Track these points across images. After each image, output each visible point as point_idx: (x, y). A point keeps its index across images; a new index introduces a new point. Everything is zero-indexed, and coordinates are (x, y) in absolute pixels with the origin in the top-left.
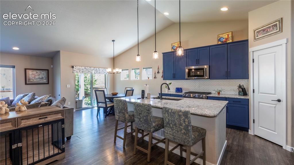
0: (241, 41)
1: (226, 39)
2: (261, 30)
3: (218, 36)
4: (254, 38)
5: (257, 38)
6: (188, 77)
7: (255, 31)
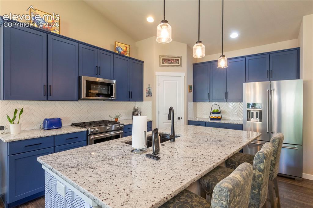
0: (137, 59)
1: (124, 51)
2: (167, 59)
3: (115, 42)
4: (160, 63)
5: (163, 64)
6: (86, 96)
7: (161, 57)
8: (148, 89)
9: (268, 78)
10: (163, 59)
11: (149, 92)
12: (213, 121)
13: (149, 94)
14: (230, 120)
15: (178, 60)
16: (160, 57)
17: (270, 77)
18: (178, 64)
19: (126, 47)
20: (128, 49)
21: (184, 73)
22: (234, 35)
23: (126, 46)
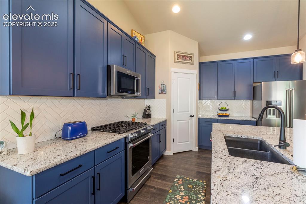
0: (151, 53)
1: (140, 42)
2: (181, 55)
3: (132, 30)
4: (175, 59)
5: (178, 60)
6: (118, 92)
7: (177, 53)
8: (161, 86)
9: (274, 78)
10: (178, 55)
11: (163, 89)
12: (220, 118)
13: (163, 91)
14: (234, 116)
15: (191, 57)
16: (175, 52)
17: (276, 77)
18: (191, 61)
19: (142, 38)
20: (143, 41)
21: (196, 71)
22: (248, 37)
23: (142, 36)
